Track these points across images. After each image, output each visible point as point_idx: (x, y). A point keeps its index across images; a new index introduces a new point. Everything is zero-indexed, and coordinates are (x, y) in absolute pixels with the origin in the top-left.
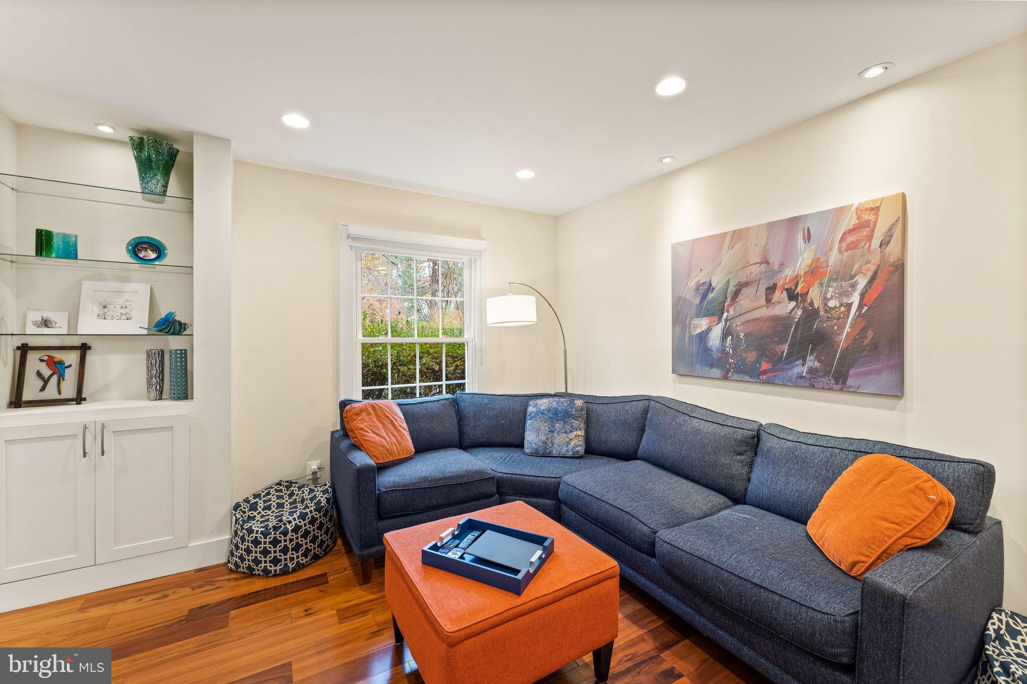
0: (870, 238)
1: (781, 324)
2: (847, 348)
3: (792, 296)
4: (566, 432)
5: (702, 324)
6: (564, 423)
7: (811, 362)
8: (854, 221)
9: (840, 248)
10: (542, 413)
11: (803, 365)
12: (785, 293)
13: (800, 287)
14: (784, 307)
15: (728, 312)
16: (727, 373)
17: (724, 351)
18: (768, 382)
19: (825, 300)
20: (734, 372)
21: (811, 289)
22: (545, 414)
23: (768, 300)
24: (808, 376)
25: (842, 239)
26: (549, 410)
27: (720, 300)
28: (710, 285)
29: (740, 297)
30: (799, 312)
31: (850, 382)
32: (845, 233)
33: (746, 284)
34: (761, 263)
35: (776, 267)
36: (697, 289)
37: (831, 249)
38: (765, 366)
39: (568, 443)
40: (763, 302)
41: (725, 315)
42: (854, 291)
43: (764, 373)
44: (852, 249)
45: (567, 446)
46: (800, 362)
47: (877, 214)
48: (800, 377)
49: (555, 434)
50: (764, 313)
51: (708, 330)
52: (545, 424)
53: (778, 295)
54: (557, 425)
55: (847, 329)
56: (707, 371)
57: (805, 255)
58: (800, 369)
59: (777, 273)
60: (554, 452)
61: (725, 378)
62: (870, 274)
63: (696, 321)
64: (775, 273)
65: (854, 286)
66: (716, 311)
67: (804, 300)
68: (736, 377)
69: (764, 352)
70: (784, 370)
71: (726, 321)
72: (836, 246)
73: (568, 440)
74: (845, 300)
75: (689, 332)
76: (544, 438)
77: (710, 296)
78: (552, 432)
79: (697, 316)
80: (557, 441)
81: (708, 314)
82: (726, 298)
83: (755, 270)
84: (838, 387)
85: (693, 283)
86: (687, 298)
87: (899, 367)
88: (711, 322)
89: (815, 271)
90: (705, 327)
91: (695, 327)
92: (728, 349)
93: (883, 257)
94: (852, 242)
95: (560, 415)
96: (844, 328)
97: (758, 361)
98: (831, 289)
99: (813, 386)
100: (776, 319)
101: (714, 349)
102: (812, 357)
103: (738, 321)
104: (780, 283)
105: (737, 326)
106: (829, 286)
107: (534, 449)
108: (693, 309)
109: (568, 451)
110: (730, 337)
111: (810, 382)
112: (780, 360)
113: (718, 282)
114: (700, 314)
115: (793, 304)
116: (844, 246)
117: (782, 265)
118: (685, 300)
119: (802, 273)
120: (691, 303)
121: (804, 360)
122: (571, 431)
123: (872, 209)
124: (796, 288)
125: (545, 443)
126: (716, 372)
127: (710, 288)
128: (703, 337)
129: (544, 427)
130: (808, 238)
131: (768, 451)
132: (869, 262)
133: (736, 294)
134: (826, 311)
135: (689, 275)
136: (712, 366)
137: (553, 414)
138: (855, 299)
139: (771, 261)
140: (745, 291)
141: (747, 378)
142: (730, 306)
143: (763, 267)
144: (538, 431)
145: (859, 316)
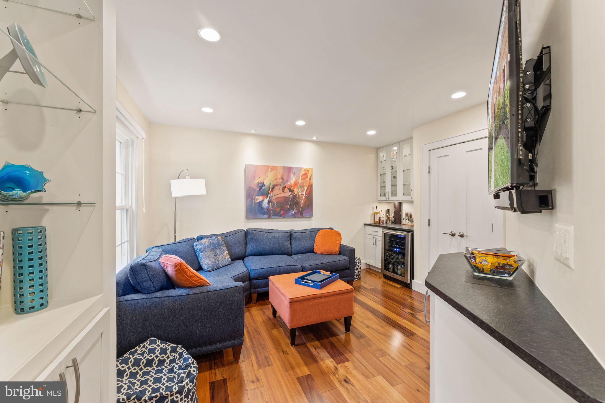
0: (307, 177)
1: (287, 199)
2: (303, 206)
3: (290, 191)
4: (222, 254)
5: (260, 198)
6: (220, 249)
7: (295, 210)
8: (304, 172)
9: (301, 179)
10: (208, 247)
11: (293, 211)
12: (288, 189)
13: (292, 188)
14: (288, 194)
15: (270, 194)
16: (270, 216)
17: (269, 208)
18: (284, 218)
19: (298, 193)
20: (272, 215)
21: (295, 189)
22: (209, 247)
23: (283, 191)
24: (294, 214)
25: (302, 176)
26: (211, 245)
27: (268, 189)
28: (263, 184)
29: (274, 189)
30: (292, 196)
31: (304, 215)
32: (302, 175)
33: (276, 185)
34: (281, 179)
35: (286, 181)
36: (258, 184)
37: (299, 179)
38: (282, 212)
39: (225, 258)
40: (282, 192)
41: (269, 195)
42: (304, 191)
43: (282, 215)
44: (304, 179)
45: (225, 260)
46: (292, 210)
47: (308, 172)
48: (292, 215)
49: (218, 256)
50: (282, 195)
51: (263, 201)
52: (212, 252)
53: (286, 190)
54: (217, 251)
55: (303, 201)
56: (262, 216)
57: (293, 179)
58: (292, 212)
59: (286, 183)
60: (221, 265)
61: (269, 218)
62: (307, 187)
63: (257, 197)
64: (285, 183)
65: (304, 189)
66: (266, 194)
67: (293, 192)
68: (273, 217)
69: (282, 208)
70: (288, 213)
71: (270, 197)
72: (300, 178)
73: (224, 257)
74: (302, 193)
75: (254, 201)
76: (213, 260)
77: (263, 188)
78: (216, 255)
79: (258, 195)
80: (220, 259)
81: (263, 194)
82: (269, 189)
83: (279, 181)
84: (301, 217)
85: (256, 182)
86: (253, 187)
87: (312, 210)
88: (264, 198)
89: (296, 184)
90: (261, 200)
91: (257, 200)
92: (270, 208)
93: (309, 183)
94: (304, 178)
95: (216, 246)
96: (302, 201)
97: (280, 211)
98: (299, 190)
99: (295, 217)
100: (286, 197)
101: (265, 208)
102: (295, 209)
103: (274, 198)
104: (286, 187)
105: (273, 199)
106: (299, 189)
107: (212, 267)
108: (256, 192)
109: (226, 262)
110: (271, 203)
111: (295, 216)
112: (287, 210)
113: (266, 183)
114: (258, 194)
115: (290, 193)
116: (302, 178)
117: (287, 181)
118: (253, 188)
119: (292, 184)
120: (255, 190)
121: (293, 210)
122: (224, 252)
123: (307, 170)
124: (291, 188)
125: (215, 262)
126: (266, 216)
127: (263, 185)
128: (260, 203)
129: (212, 254)
130: (294, 174)
131: (296, 237)
132: (307, 184)
133: (273, 188)
134: (298, 196)
135: (254, 178)
136: (264, 214)
137: (213, 246)
138: (304, 193)
139: (284, 179)
140: (276, 188)
141: (277, 217)
142: (271, 192)
143: (282, 180)
144: (209, 257)
145: (305, 197)
